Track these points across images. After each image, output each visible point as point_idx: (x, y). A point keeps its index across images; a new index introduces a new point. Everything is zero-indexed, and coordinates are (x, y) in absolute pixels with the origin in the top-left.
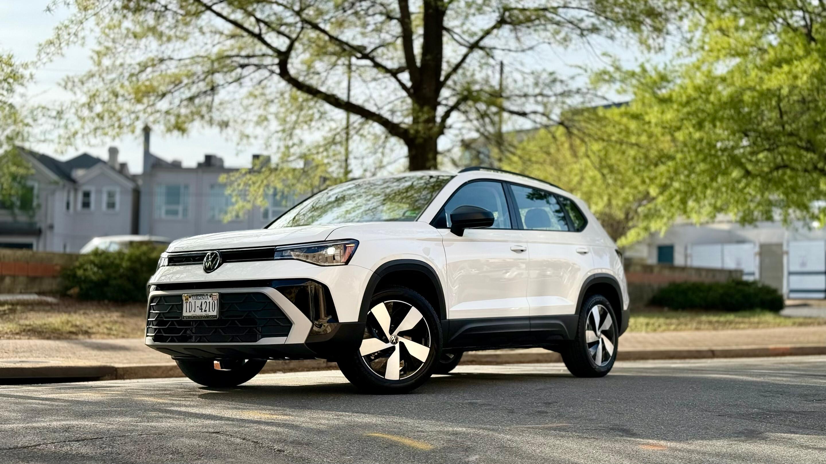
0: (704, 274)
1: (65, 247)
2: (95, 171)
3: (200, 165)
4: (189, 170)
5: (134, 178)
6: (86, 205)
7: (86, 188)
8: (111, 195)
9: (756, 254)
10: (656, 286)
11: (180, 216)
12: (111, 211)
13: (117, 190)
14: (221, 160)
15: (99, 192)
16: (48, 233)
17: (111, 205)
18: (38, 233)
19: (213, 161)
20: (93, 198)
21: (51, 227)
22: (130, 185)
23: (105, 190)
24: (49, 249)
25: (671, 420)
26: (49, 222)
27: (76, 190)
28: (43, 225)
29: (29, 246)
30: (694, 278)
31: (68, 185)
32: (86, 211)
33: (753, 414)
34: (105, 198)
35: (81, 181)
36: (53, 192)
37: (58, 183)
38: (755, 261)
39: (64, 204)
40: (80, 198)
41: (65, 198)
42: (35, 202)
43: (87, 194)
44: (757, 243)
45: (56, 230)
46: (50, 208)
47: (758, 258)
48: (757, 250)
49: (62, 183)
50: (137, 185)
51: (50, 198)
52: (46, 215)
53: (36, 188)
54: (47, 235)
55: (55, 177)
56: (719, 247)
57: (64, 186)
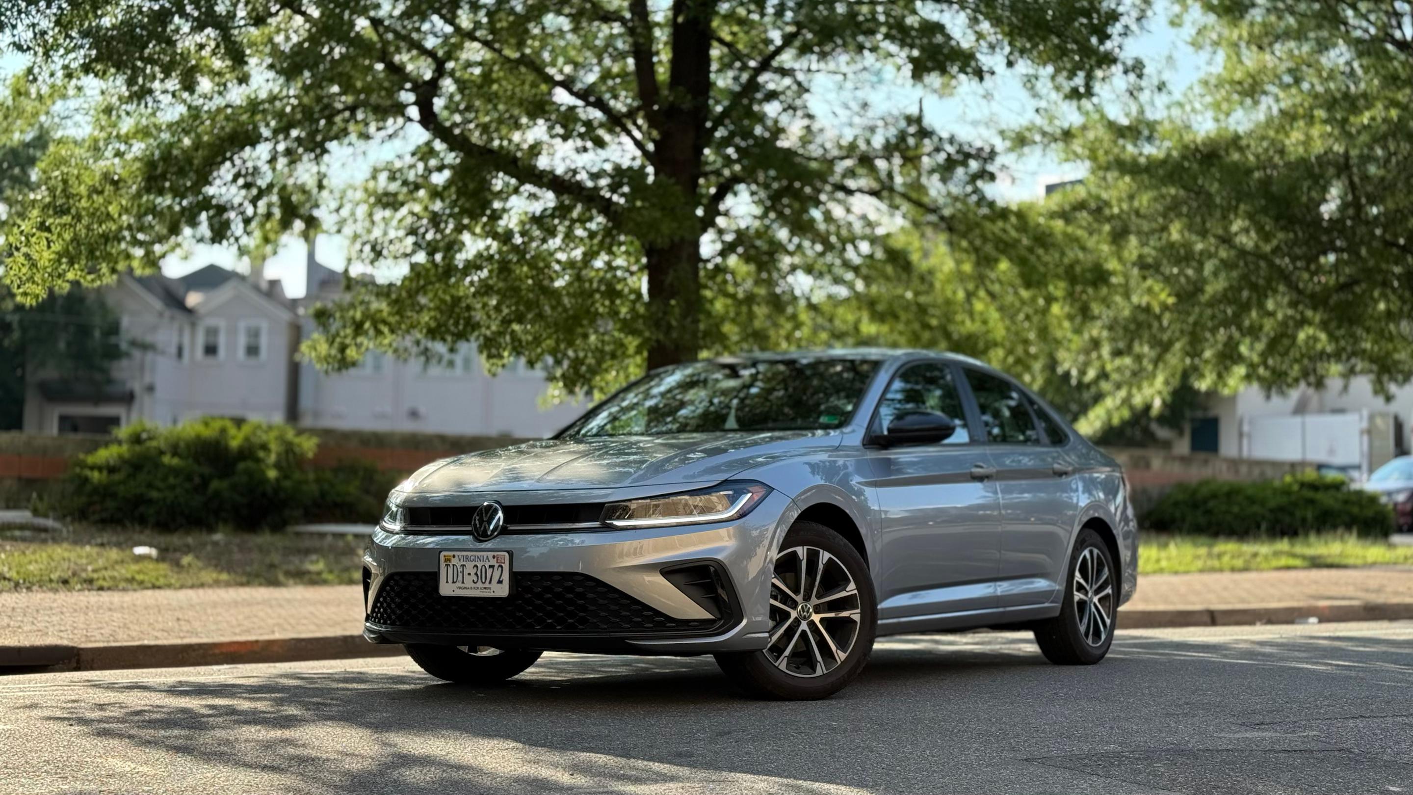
2: (225, 293)
5: (292, 303)
6: (211, 350)
7: (211, 322)
8: (255, 334)
9: (1362, 432)
10: (1155, 493)
11: (369, 370)
12: (252, 361)
13: (264, 325)
15: (232, 331)
16: (147, 399)
17: (253, 350)
18: (128, 398)
20: (222, 341)
21: (151, 389)
22: (285, 316)
23: (242, 325)
26: (147, 379)
27: (193, 325)
28: (137, 387)
29: (115, 421)
30: (1225, 476)
31: (181, 317)
32: (210, 360)
34: (242, 341)
35: (202, 311)
36: (154, 328)
37: (161, 315)
38: (1361, 444)
39: (173, 350)
40: (201, 340)
41: (175, 340)
42: (124, 346)
43: (212, 332)
44: (1365, 413)
45: (159, 393)
46: (149, 356)
47: (1365, 438)
48: (1365, 424)
49: (168, 313)
50: (296, 315)
51: (149, 339)
52: (142, 368)
53: (125, 322)
54: (144, 400)
55: (157, 304)
56: (1298, 420)
57: (172, 318)
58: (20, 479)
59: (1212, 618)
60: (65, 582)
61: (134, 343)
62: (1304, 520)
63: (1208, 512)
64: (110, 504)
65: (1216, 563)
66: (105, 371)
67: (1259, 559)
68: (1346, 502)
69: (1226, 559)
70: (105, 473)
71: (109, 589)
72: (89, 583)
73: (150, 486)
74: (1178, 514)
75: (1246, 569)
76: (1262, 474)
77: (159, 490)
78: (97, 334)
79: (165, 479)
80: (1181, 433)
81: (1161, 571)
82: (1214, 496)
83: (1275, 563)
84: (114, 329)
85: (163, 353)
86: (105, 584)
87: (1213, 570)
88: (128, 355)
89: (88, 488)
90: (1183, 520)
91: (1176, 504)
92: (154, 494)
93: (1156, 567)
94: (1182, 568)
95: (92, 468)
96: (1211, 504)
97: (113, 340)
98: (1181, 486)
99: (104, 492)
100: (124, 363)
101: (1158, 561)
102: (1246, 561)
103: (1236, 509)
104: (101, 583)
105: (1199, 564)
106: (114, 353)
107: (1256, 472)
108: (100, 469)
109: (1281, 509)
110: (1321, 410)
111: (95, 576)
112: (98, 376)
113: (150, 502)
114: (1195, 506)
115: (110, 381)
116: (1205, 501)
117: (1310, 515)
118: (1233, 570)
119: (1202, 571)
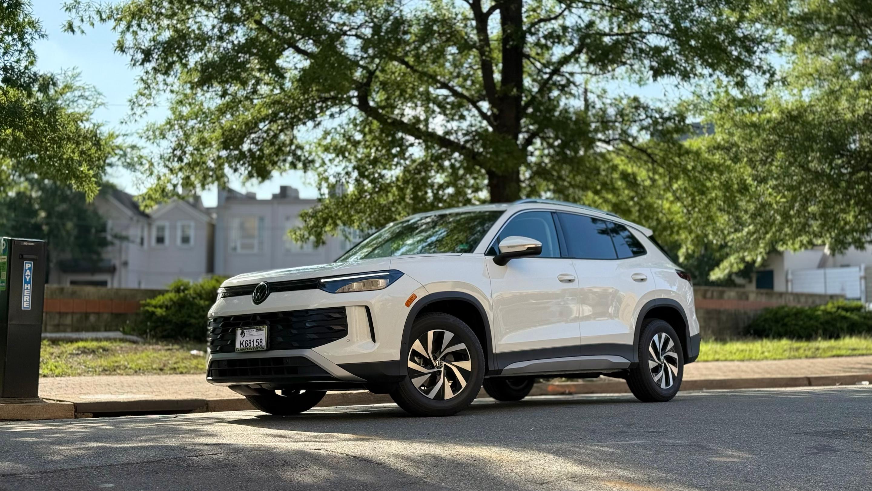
0: (803, 300)
1: (139, 283)
2: (169, 205)
3: (275, 196)
4: (264, 202)
5: (208, 211)
6: (160, 240)
7: (160, 223)
8: (187, 229)
9: (861, 278)
10: (752, 314)
11: (256, 250)
12: (185, 246)
13: (191, 224)
14: (296, 191)
15: (173, 228)
16: (123, 271)
17: (186, 240)
18: (112, 270)
19: (289, 192)
20: (167, 234)
21: (125, 264)
22: (205, 219)
23: (179, 224)
24: (124, 286)
25: (748, 437)
26: (124, 258)
27: (150, 225)
28: (117, 262)
29: (104, 284)
30: (793, 304)
31: (143, 220)
32: (160, 246)
33: (829, 432)
34: (179, 234)
35: (154, 216)
36: (127, 227)
37: (131, 219)
38: (861, 285)
39: (138, 240)
40: (154, 234)
41: (139, 233)
42: (109, 238)
43: (161, 229)
44: (863, 267)
45: (131, 267)
46: (125, 244)
47: (863, 282)
48: (862, 274)
49: (135, 218)
50: (212, 218)
51: (124, 233)
52: (120, 251)
53: (110, 224)
54: (122, 272)
55: (129, 213)
56: (821, 271)
57: (138, 221)
58: (112, 314)
59: (809, 381)
60: (161, 370)
61: (116, 236)
62: (842, 329)
63: (785, 325)
64: (168, 327)
65: (796, 354)
66: (98, 254)
67: (820, 351)
68: (865, 318)
69: (801, 351)
70: (164, 309)
71: (186, 373)
72: (174, 370)
73: (189, 316)
74: (767, 326)
75: (814, 357)
76: (813, 302)
77: (195, 318)
78: (93, 231)
79: (197, 312)
80: (750, 281)
81: (766, 358)
82: (788, 315)
83: (830, 353)
84: (103, 229)
85: (133, 242)
86: (184, 371)
87: (795, 357)
88: (112, 244)
89: (154, 318)
90: (770, 329)
91: (765, 320)
92: (193, 321)
93: (762, 356)
94: (778, 357)
95: (155, 307)
96: (786, 320)
97: (103, 235)
98: (767, 310)
99: (163, 320)
100: (110, 248)
101: (763, 353)
102: (813, 353)
103: (801, 323)
104: (181, 370)
105: (787, 354)
106: (104, 243)
107: (810, 300)
108: (161, 307)
109: (827, 322)
110: (835, 266)
111: (176, 366)
112: (95, 257)
113: (191, 325)
114: (777, 321)
115: (101, 260)
116: (783, 318)
117: (845, 326)
118: (807, 357)
119: (789, 358)
